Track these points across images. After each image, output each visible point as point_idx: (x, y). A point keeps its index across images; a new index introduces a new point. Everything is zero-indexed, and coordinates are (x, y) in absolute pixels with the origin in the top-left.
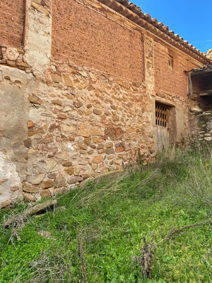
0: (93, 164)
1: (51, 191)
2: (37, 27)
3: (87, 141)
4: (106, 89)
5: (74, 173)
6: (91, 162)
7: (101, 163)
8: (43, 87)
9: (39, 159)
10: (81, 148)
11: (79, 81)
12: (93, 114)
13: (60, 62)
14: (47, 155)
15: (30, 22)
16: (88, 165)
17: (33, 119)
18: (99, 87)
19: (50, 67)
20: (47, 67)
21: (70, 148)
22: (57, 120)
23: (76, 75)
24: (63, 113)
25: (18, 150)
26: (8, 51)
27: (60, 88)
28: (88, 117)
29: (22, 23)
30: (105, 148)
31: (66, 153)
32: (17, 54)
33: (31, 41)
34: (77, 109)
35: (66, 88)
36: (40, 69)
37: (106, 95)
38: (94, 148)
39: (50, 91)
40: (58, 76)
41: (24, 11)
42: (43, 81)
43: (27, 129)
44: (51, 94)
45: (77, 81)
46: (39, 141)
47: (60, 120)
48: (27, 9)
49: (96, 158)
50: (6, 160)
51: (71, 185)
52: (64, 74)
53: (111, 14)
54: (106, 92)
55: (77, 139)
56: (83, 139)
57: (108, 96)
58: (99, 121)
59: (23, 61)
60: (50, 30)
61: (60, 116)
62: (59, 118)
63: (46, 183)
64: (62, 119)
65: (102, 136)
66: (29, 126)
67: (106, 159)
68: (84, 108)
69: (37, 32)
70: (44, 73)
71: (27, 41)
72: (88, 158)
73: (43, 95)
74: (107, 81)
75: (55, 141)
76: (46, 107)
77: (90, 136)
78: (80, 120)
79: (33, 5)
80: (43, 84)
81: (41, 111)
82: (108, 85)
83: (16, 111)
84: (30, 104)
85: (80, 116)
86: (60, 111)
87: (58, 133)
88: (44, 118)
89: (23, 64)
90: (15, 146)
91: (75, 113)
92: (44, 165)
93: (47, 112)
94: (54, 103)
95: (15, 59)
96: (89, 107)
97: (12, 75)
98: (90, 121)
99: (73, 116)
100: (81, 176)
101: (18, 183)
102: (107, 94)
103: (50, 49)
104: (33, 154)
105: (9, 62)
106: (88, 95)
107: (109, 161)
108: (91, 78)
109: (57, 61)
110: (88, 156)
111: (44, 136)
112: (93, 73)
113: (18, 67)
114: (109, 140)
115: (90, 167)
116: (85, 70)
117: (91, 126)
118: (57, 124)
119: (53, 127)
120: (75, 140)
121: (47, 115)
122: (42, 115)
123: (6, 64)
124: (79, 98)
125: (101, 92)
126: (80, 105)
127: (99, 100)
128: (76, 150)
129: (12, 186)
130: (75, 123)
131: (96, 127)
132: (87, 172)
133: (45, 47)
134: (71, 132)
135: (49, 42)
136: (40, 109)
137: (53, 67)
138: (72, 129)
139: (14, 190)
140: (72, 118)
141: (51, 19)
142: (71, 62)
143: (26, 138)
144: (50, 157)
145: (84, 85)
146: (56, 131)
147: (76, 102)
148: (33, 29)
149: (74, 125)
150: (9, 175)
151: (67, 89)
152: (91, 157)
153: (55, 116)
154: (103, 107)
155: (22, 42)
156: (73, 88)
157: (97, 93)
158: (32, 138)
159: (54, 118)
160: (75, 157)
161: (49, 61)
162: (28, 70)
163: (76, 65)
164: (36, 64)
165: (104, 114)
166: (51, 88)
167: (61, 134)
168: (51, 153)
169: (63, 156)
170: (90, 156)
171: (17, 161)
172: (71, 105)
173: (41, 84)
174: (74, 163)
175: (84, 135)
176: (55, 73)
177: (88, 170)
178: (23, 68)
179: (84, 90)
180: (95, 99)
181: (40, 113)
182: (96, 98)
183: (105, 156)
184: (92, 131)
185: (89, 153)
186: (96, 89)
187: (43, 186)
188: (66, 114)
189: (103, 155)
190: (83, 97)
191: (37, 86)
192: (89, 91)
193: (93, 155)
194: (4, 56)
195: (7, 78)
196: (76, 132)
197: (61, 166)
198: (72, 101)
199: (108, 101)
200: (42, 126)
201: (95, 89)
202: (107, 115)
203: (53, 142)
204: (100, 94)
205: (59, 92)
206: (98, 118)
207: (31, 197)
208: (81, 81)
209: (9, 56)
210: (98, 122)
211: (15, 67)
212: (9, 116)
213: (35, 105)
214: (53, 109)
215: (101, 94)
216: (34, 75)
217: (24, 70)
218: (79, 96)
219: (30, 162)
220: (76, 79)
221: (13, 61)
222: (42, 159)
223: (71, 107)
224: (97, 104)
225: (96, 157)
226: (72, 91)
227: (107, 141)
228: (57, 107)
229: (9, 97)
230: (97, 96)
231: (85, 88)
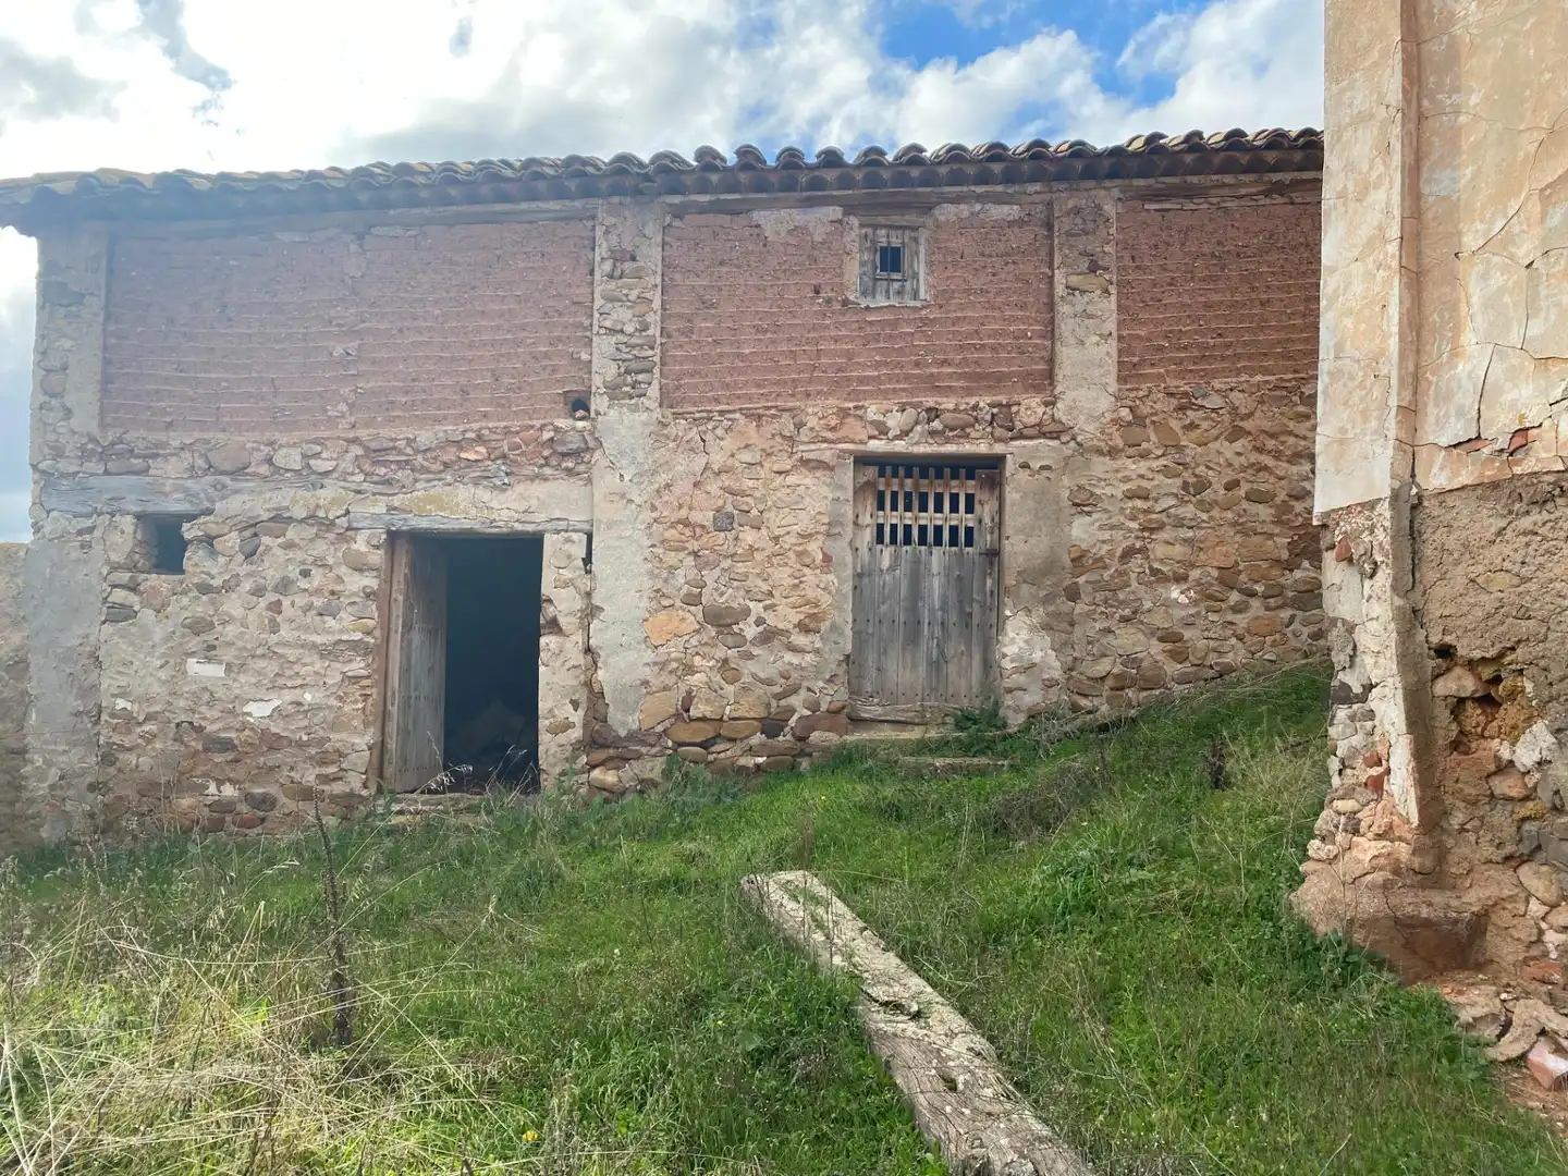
0: (1248, 638)
1: (1130, 694)
2: (1080, 332)
3: (1228, 577)
4: (1291, 425)
5: (1191, 658)
6: (1240, 632)
7: (1278, 636)
8: (1101, 466)
9: (1098, 626)
10: (1211, 597)
11: (1198, 426)
12: (1245, 505)
13: (1141, 394)
14: (1117, 616)
15: (1066, 327)
16: (1233, 641)
17: (1082, 540)
18: (1267, 425)
19: (1115, 416)
20: (1108, 416)
21: (1176, 600)
22: (1140, 534)
23: (1189, 412)
24: (1154, 516)
25: (1051, 608)
26: (1022, 409)
27: (1144, 456)
28: (1229, 515)
29: (1049, 335)
30: (1290, 594)
31: (1166, 612)
32: (1041, 410)
33: (1068, 372)
34: (1193, 499)
35: (1160, 452)
36: (1090, 428)
37: (1291, 440)
38: (1253, 594)
39: (1117, 471)
40: (1137, 429)
41: (1051, 306)
42: (1100, 452)
43: (1068, 563)
44: (1120, 475)
45: (1192, 426)
46: (1098, 586)
47: (1146, 534)
48: (1057, 299)
49: (1261, 621)
50: (1032, 628)
51: (1182, 687)
52: (1154, 418)
53: (1309, 186)
54: (1291, 433)
55: (1195, 574)
56: (1215, 573)
57: (1303, 443)
58: (1269, 519)
59: (1053, 420)
60: (1111, 326)
61: (1146, 524)
62: (1143, 530)
63: (1118, 677)
64: (1152, 530)
65: (1278, 561)
66: (1072, 556)
67: (1296, 625)
68: (1217, 491)
69: (1082, 343)
70: (1102, 433)
71: (1059, 375)
72: (1232, 623)
73: (1103, 483)
74: (1296, 399)
75: (1134, 584)
76: (1110, 508)
77: (1237, 563)
78: (1204, 525)
79: (1070, 284)
80: (1102, 458)
81: (1096, 521)
82: (1301, 409)
83: (1044, 529)
84: (1074, 510)
85: (1205, 516)
86: (1147, 512)
87: (1141, 566)
88: (1106, 535)
89: (1052, 427)
90: (1047, 600)
91: (1188, 511)
92: (1110, 638)
93: (1114, 521)
94: (1130, 496)
95: (1038, 421)
96: (1231, 486)
97: (1034, 458)
98: (1234, 524)
99: (1183, 519)
100: (1211, 667)
101: (1057, 674)
102: (1297, 436)
103: (1114, 370)
104: (1088, 615)
105: (1025, 432)
106: (1229, 454)
107: (1306, 631)
108: (1235, 408)
109: (1133, 395)
110: (1230, 617)
111: (1106, 575)
112: (1243, 391)
113: (1043, 435)
114: (1308, 570)
115: (1240, 645)
116: (1217, 391)
117: (1238, 538)
118: (1138, 544)
119: (1128, 554)
120: (1190, 579)
121: (1113, 527)
122: (1101, 528)
123: (1022, 437)
124: (1201, 470)
125: (1273, 436)
126: (1202, 485)
127: (1269, 461)
128: (1195, 603)
129: (1046, 677)
130: (1190, 534)
131: (1256, 539)
132: (1229, 658)
133: (1102, 370)
134: (1179, 558)
135: (1110, 357)
136: (1095, 516)
137: (1125, 412)
138: (1178, 551)
139: (1050, 684)
140: (1179, 523)
141: (1113, 298)
142: (1172, 382)
143: (1067, 583)
144: (1125, 620)
145: (1214, 432)
146: (1138, 559)
147: (1192, 480)
148: (1072, 342)
149: (1185, 540)
150: (1037, 656)
151: (1163, 455)
152: (1242, 620)
153: (1134, 525)
154: (1281, 478)
155: (1050, 375)
156: (1180, 449)
157: (1258, 444)
158: (1081, 580)
159: (1130, 530)
160: (1190, 620)
161: (1113, 399)
162: (1065, 438)
163: (1187, 388)
164: (1082, 418)
165: (1287, 498)
166: (1119, 462)
167: (1151, 568)
168: (1127, 612)
169: (1158, 620)
170: (1239, 616)
171: (1052, 629)
172: (1175, 491)
173: (1096, 459)
174: (1187, 634)
175: (1216, 564)
176: (1130, 424)
177: (1231, 654)
178: (1054, 436)
179: (1214, 446)
180: (1252, 460)
181: (1097, 525)
182: (1254, 457)
183: (1293, 617)
184: (1243, 551)
185: (1236, 609)
186: (1253, 431)
187: (1110, 682)
188: (1163, 517)
189: (1285, 614)
190: (1211, 465)
191: (1088, 464)
192: (1231, 442)
193: (1250, 614)
194: (1017, 423)
195: (1025, 466)
196: (1193, 559)
197: (1154, 641)
198: (1179, 482)
199: (1301, 457)
200: (1103, 552)
201: (1249, 433)
202: (1297, 498)
203: (1130, 586)
204: (1271, 444)
205: (1142, 467)
206: (1264, 512)
207: (1084, 702)
208: (1205, 425)
209: (1025, 420)
210: (1264, 522)
211: (1039, 437)
212: (1032, 541)
213: (1085, 509)
214: (1128, 512)
215: (1273, 442)
216: (1078, 444)
217: (1058, 438)
218: (1198, 465)
219: (1078, 632)
220: (1188, 422)
221: (1032, 427)
222: (1106, 625)
223: (1176, 496)
224: (1261, 474)
225: (1257, 618)
226: (1177, 456)
227: (1298, 574)
228: (1139, 503)
229: (1031, 503)
230: (1260, 450)
231: (1217, 438)
